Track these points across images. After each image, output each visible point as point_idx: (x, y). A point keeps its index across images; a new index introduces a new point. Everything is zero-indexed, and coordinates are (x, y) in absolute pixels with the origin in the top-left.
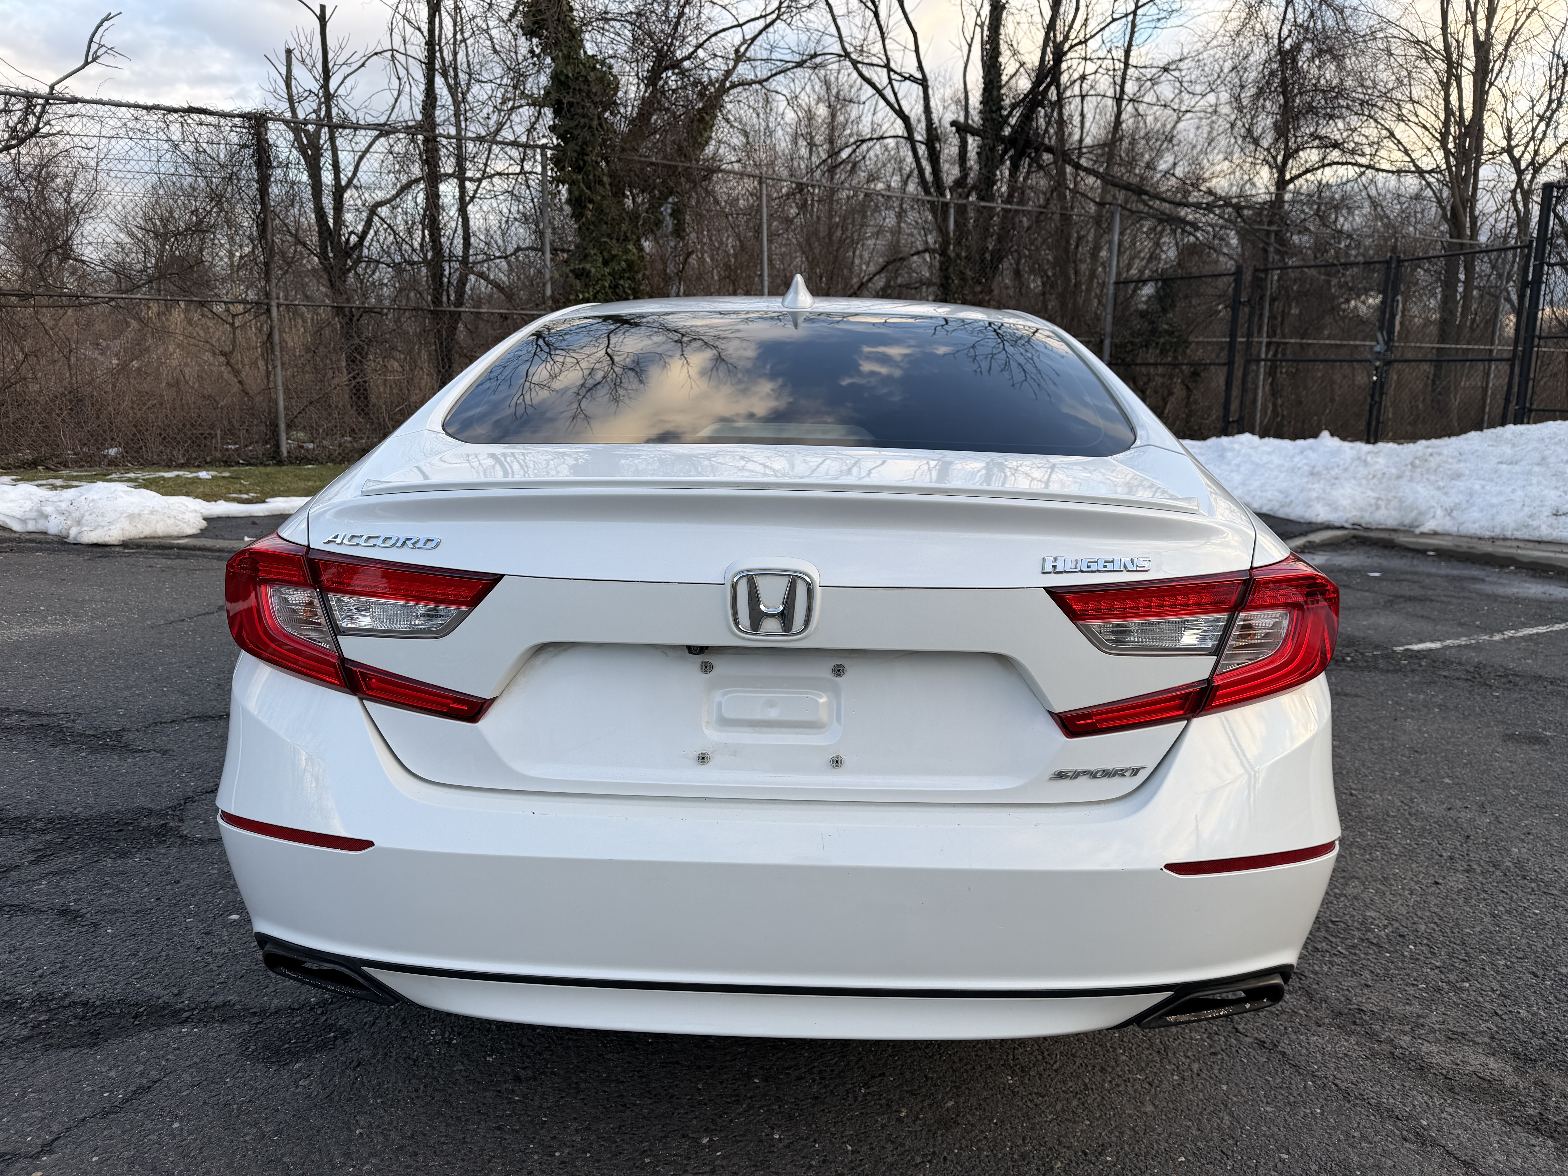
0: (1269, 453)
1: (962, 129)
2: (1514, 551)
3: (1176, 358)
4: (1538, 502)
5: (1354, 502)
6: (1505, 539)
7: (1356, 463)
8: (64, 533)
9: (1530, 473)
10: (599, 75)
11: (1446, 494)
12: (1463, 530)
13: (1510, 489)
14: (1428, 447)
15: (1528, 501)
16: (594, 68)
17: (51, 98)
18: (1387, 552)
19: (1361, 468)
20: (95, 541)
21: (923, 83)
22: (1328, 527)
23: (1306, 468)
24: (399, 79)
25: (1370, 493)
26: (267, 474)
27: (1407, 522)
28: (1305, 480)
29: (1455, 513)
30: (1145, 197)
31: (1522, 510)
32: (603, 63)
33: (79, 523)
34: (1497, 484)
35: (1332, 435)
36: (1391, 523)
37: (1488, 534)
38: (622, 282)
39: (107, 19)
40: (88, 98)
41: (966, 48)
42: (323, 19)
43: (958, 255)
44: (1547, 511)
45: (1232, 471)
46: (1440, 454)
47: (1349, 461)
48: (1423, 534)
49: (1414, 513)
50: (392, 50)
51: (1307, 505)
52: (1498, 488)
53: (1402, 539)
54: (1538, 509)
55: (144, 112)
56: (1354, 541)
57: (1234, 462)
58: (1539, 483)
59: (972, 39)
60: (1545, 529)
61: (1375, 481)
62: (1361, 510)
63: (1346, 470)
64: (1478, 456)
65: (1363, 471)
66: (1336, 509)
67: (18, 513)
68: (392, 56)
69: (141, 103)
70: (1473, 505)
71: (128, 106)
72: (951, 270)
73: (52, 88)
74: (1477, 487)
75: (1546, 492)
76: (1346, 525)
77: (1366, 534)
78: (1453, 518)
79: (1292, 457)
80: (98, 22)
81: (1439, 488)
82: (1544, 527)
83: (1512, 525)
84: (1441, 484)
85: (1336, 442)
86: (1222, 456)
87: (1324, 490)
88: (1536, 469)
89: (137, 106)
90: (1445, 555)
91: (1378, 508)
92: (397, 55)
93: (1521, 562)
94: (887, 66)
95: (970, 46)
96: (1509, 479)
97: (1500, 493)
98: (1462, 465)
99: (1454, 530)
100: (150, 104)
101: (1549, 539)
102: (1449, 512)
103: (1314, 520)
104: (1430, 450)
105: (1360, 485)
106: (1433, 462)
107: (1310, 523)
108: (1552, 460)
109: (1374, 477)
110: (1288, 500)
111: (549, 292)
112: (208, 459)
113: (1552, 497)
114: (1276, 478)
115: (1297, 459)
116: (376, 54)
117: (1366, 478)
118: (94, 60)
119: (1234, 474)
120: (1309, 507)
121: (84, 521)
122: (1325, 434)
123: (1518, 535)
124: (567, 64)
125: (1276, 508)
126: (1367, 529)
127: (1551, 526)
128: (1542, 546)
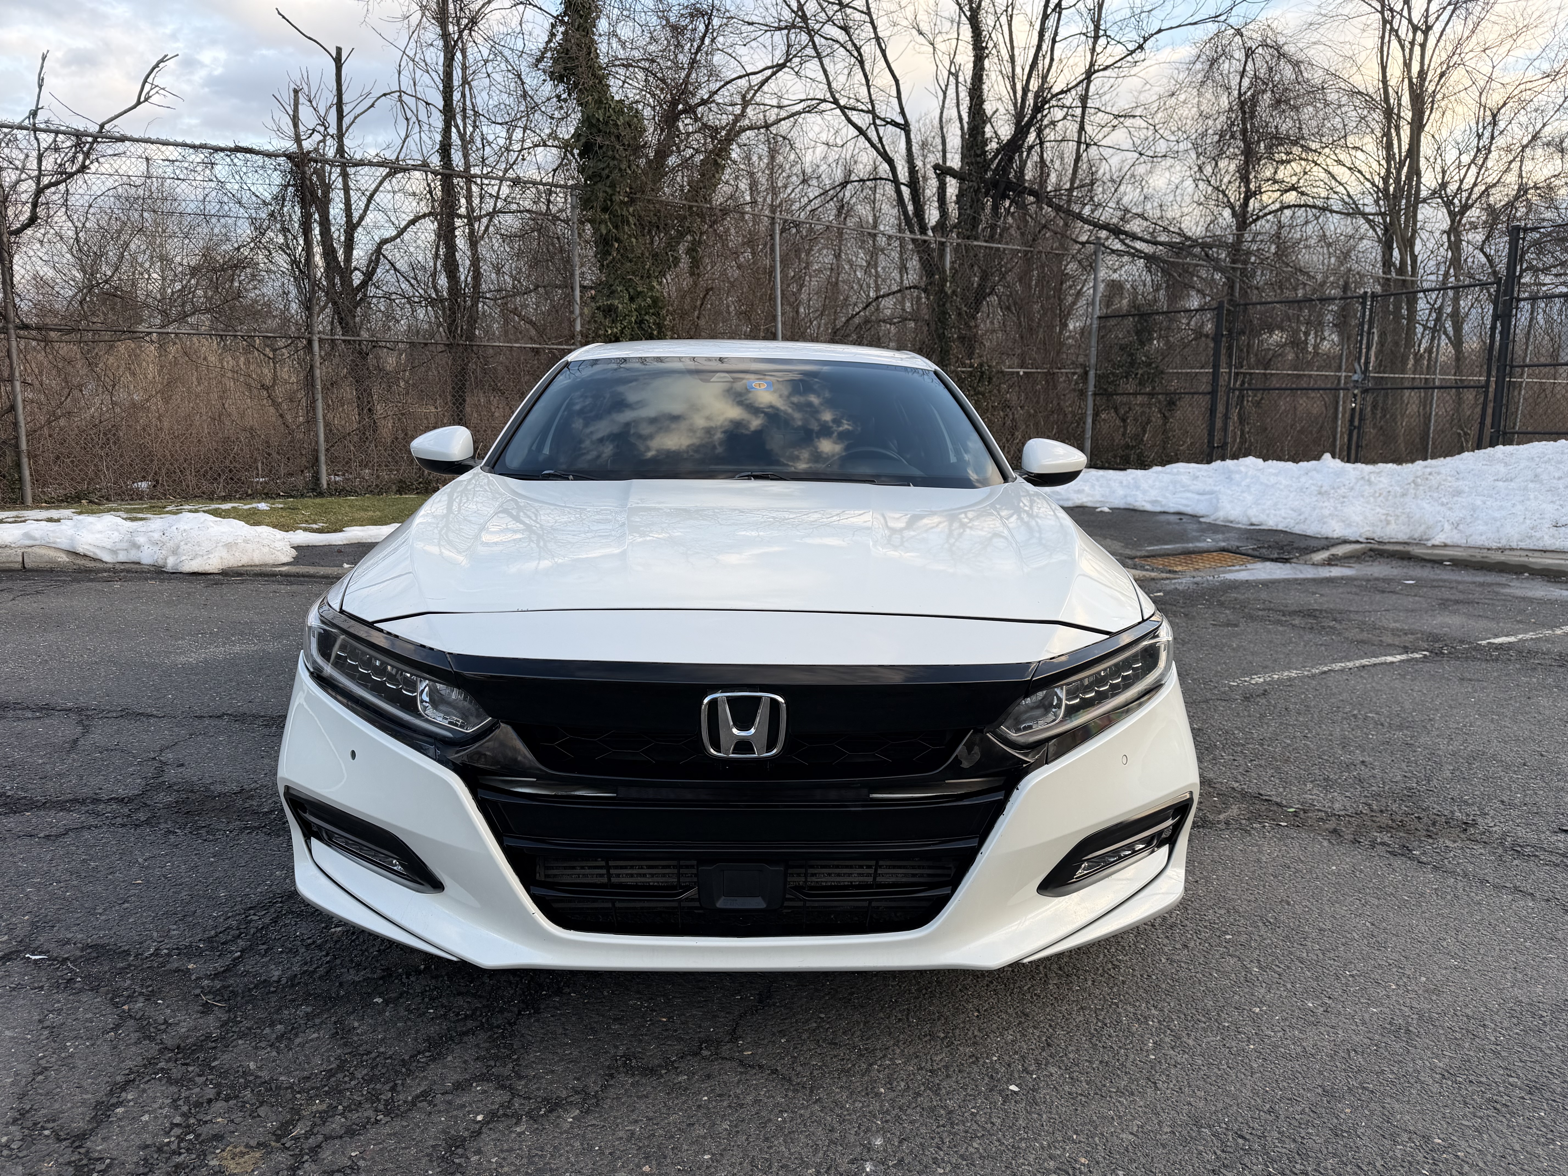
0: (1276, 475)
1: (942, 171)
2: (1526, 559)
3: (1154, 388)
4: (1537, 515)
5: (1365, 518)
6: (1512, 549)
7: (1361, 482)
8: (161, 562)
9: (1525, 489)
10: (627, 119)
11: (1450, 509)
12: (1472, 542)
13: (1509, 504)
14: (1426, 467)
15: (1528, 514)
16: (623, 112)
17: (101, 135)
18: (1405, 563)
19: (1367, 487)
20: (196, 570)
21: (905, 127)
22: (1345, 542)
23: (1313, 488)
24: (407, 119)
25: (1378, 510)
26: (322, 505)
27: (1416, 536)
28: (1314, 499)
29: (1461, 527)
30: (1122, 237)
31: (1524, 522)
32: (630, 108)
33: (175, 552)
34: (1496, 500)
35: (1333, 457)
36: (1402, 537)
37: (1494, 545)
38: (647, 317)
39: (162, 61)
40: (136, 136)
41: (941, 94)
42: (338, 61)
43: (954, 292)
44: (1547, 524)
45: (1243, 492)
46: (1439, 473)
47: (1354, 481)
48: (1434, 546)
49: (1423, 527)
50: (400, 91)
51: (1322, 520)
52: (1498, 503)
53: (1417, 551)
54: (1539, 521)
55: (191, 150)
56: (1372, 553)
57: (1243, 483)
58: (1536, 498)
59: (947, 86)
60: (1549, 539)
61: (1381, 498)
62: (1373, 525)
63: (1352, 489)
64: (1474, 475)
65: (1368, 490)
66: (1349, 525)
67: (108, 544)
68: (400, 96)
69: (188, 142)
70: (1477, 518)
71: (176, 144)
72: (948, 305)
73: (102, 126)
74: (1479, 503)
75: (1544, 506)
76: (1361, 540)
77: (1381, 547)
78: (1460, 531)
79: (1298, 478)
80: (154, 63)
81: (1443, 504)
82: (1546, 537)
83: (1516, 537)
84: (1444, 500)
85: (1337, 463)
86: (1229, 478)
87: (1336, 508)
88: (1531, 485)
89: (184, 145)
90: (1459, 564)
91: (1388, 523)
92: (405, 98)
93: (1533, 569)
94: (872, 112)
95: (945, 93)
96: (1507, 495)
97: (1501, 508)
98: (1460, 483)
99: (1462, 542)
100: (197, 143)
101: (1553, 548)
102: (1456, 526)
103: (1330, 535)
104: (1429, 470)
105: (1368, 503)
106: (1434, 481)
107: (1327, 538)
108: (1545, 477)
109: (1380, 495)
110: (1302, 517)
111: (578, 328)
112: (250, 492)
113: (1551, 511)
114: (1287, 497)
115: (1303, 480)
116: (385, 95)
117: (1373, 496)
118: (146, 100)
119: (1245, 495)
120: (1324, 523)
121: (180, 550)
122: (1327, 456)
123: (1523, 545)
124: (598, 109)
125: (1292, 525)
126: (1380, 543)
127: (1553, 536)
128: (1548, 555)
